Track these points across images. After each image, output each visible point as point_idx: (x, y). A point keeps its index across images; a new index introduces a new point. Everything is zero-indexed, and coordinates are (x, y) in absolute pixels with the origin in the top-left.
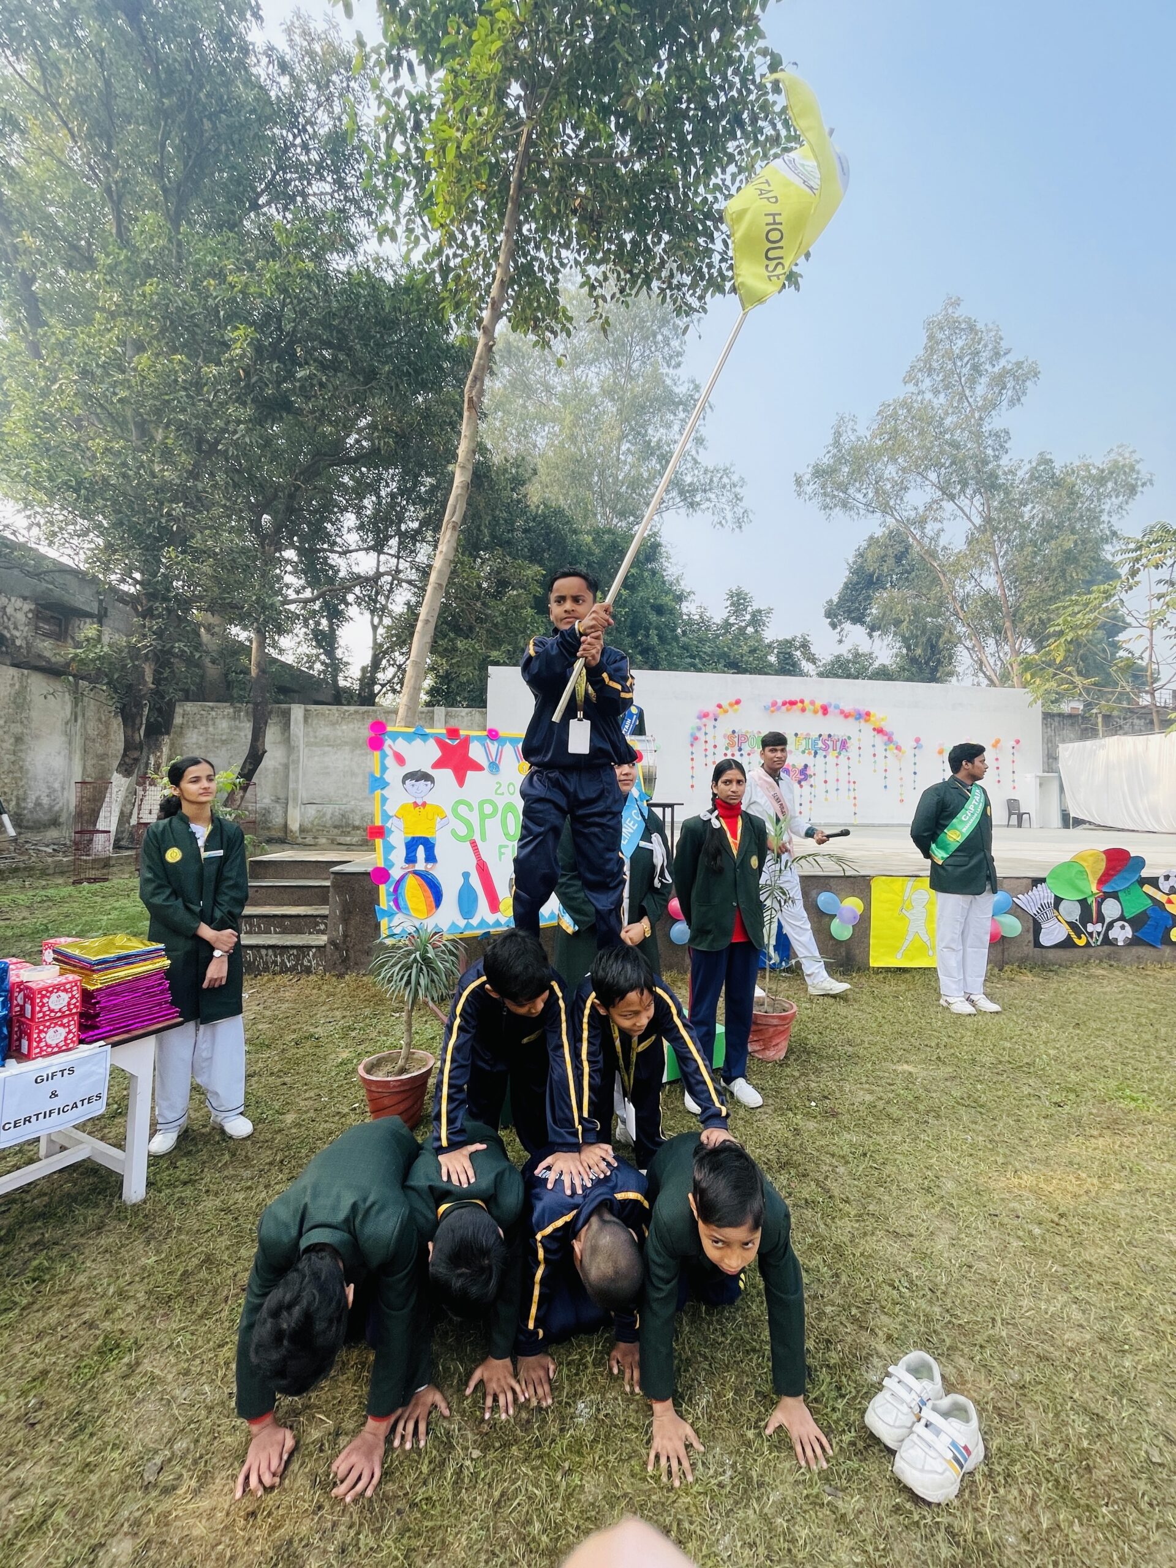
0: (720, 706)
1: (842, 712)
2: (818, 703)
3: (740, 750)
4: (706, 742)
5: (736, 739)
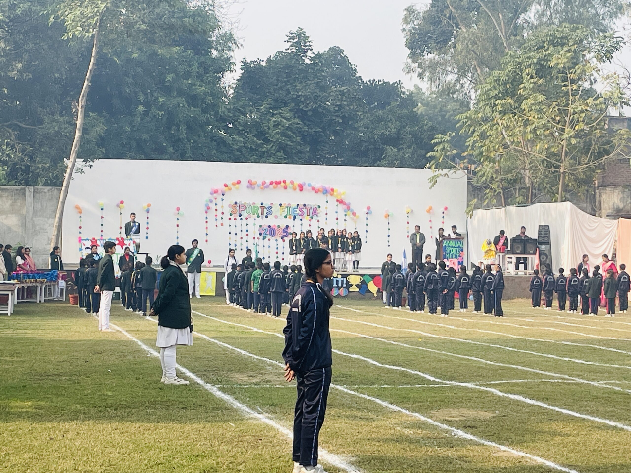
0: (226, 186)
1: (313, 189)
2: (296, 183)
3: (240, 215)
4: (216, 210)
5: (238, 208)
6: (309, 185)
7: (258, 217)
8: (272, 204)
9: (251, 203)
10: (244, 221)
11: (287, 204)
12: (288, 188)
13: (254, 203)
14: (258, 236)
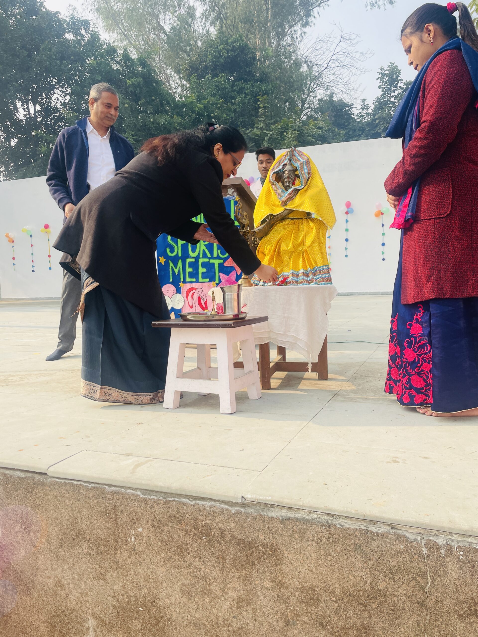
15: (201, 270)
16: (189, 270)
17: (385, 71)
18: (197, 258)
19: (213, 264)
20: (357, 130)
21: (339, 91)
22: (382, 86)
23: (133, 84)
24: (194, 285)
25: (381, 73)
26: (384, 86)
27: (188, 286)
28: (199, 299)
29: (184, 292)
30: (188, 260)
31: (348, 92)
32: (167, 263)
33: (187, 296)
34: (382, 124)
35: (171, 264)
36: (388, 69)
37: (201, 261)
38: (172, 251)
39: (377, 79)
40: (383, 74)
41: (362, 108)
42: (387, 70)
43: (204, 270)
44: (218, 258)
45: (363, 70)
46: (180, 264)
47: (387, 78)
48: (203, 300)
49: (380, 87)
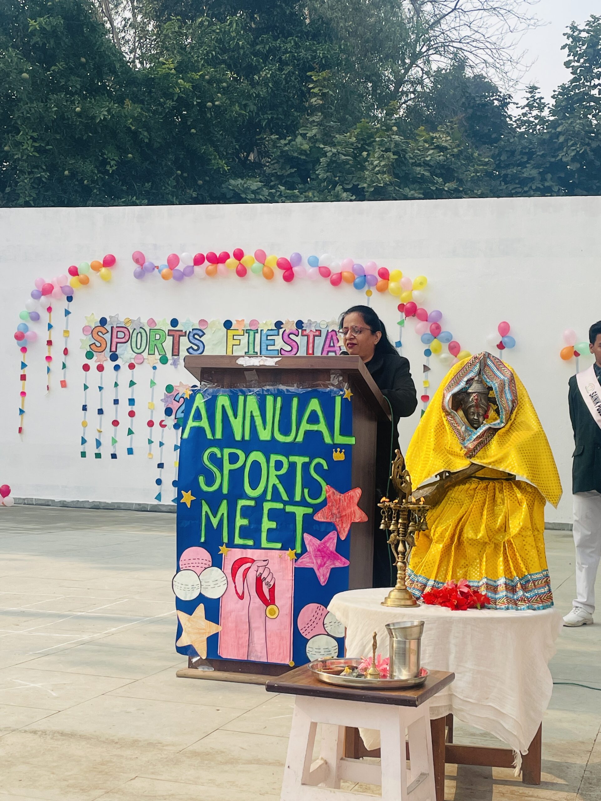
0: (74, 272)
1: (325, 273)
2: (272, 258)
3: (114, 357)
4: (50, 343)
5: (108, 337)
6: (314, 262)
7: (164, 360)
8: (203, 322)
9: (144, 321)
10: (125, 374)
11: (247, 322)
12: (249, 272)
13: (152, 322)
14: (163, 416)
15: (267, 524)
16: (240, 522)
17: (580, 31)
18: (260, 500)
19: (293, 515)
20: (517, 153)
21: (477, 61)
22: (573, 64)
23: (42, 29)
24: (249, 553)
25: (572, 36)
26: (576, 64)
27: (238, 554)
28: (259, 581)
29: (228, 565)
30: (242, 503)
31: (498, 65)
32: (196, 505)
33: (234, 575)
34: (573, 145)
35: (205, 508)
36: (587, 28)
37: (267, 506)
38: (210, 482)
39: (563, 48)
40: (576, 39)
41: (527, 105)
42: (584, 30)
43: (273, 525)
44: (303, 503)
45: (532, 22)
46: (223, 508)
47: (584, 47)
48: (268, 584)
49: (567, 64)
